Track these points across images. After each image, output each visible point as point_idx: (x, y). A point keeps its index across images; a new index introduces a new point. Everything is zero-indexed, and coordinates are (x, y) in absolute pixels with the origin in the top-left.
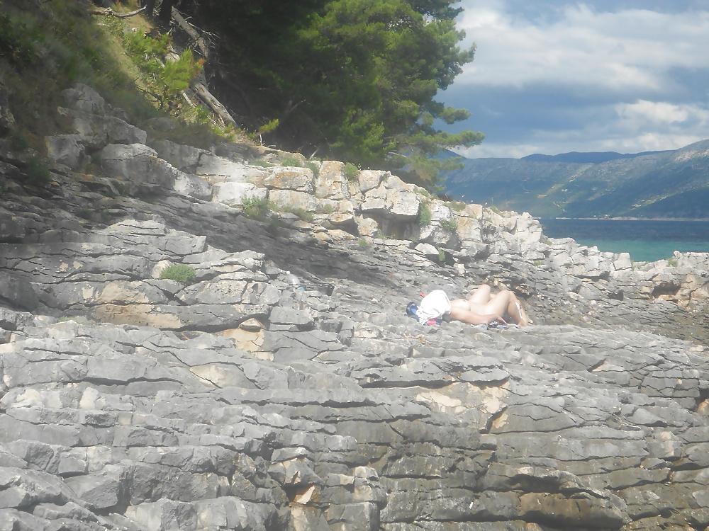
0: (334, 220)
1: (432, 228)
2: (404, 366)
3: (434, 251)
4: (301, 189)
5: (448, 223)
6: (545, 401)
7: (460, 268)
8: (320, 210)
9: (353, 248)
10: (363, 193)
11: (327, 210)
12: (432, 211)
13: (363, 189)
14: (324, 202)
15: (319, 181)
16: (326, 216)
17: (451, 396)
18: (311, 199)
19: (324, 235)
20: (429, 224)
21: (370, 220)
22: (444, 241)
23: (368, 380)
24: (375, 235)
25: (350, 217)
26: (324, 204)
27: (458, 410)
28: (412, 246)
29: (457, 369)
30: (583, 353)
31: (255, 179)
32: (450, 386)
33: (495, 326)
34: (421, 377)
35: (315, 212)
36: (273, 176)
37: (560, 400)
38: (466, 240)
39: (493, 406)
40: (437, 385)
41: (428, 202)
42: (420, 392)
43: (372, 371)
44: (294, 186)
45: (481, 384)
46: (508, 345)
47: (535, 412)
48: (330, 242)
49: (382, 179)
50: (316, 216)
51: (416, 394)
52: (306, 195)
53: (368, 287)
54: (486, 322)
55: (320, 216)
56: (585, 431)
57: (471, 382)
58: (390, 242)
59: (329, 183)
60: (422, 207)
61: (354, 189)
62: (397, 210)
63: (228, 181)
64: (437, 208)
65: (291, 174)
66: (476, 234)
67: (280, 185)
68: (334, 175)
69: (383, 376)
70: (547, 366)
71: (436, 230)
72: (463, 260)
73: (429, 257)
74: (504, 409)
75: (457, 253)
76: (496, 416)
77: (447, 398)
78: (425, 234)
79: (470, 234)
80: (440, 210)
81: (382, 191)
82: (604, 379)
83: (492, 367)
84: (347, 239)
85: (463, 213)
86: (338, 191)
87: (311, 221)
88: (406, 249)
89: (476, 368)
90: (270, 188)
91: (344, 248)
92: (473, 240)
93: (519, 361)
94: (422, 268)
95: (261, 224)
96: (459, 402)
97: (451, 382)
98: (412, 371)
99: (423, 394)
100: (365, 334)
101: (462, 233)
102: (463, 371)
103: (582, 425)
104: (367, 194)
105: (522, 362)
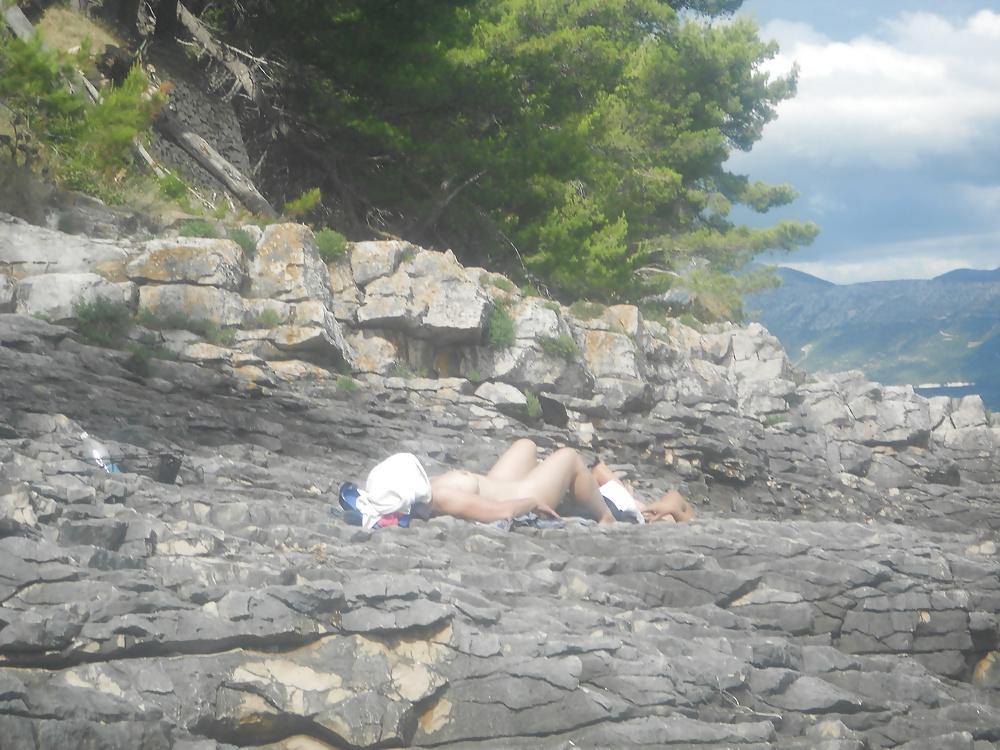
0: (282, 340)
1: (518, 352)
2: (210, 607)
3: (516, 397)
4: (208, 281)
5: (553, 341)
6: (536, 667)
7: (585, 431)
8: (250, 322)
9: (323, 395)
10: (361, 287)
11: (267, 321)
12: (519, 319)
13: (359, 278)
14: (261, 305)
15: (256, 266)
16: (263, 333)
17: (318, 667)
18: (232, 301)
19: (256, 372)
20: (510, 345)
21: (378, 341)
22: (549, 379)
23: (121, 642)
24: (391, 370)
25: (316, 332)
26: (261, 309)
27: (335, 697)
28: (470, 389)
29: (330, 606)
30: (712, 566)
31: (108, 267)
32: (316, 646)
33: (530, 523)
34: (244, 629)
35: (239, 327)
36: (145, 257)
37: (574, 663)
38: (604, 376)
39: (414, 683)
40: (285, 644)
41: (508, 302)
42: (241, 662)
43: (129, 620)
44: (192, 275)
45: (388, 636)
46: (537, 559)
47: (515, 693)
48: (266, 383)
49: (401, 257)
50: (240, 334)
51: (233, 668)
52: (216, 293)
53: (311, 465)
54: (508, 514)
55: (250, 334)
56: (624, 728)
57: (364, 634)
58: (421, 383)
59: (277, 268)
60: (492, 311)
61: (340, 279)
62: (437, 320)
63: (54, 271)
64: (528, 312)
65: (184, 251)
66: (625, 363)
67: (161, 274)
68: (288, 251)
69: (154, 630)
70: (617, 598)
71: (530, 354)
72: (591, 415)
73: (505, 409)
74: (440, 692)
75: (578, 402)
76: (424, 705)
77: (308, 672)
78: (504, 365)
79: (612, 363)
80: (535, 316)
81: (401, 280)
82: (750, 620)
83: (411, 597)
84: (310, 377)
85: (594, 323)
86: (295, 283)
87: (230, 343)
88: (454, 396)
89: (375, 602)
90: (142, 281)
91: (300, 395)
92: (619, 376)
93: (553, 589)
94: (491, 432)
95: (112, 353)
96: (336, 679)
97: (317, 637)
98: (227, 615)
99: (250, 666)
100: (182, 547)
101: (595, 362)
102: (347, 610)
103: (625, 717)
104: (369, 289)
105: (563, 590)
